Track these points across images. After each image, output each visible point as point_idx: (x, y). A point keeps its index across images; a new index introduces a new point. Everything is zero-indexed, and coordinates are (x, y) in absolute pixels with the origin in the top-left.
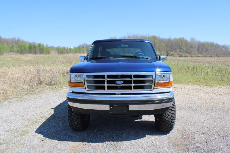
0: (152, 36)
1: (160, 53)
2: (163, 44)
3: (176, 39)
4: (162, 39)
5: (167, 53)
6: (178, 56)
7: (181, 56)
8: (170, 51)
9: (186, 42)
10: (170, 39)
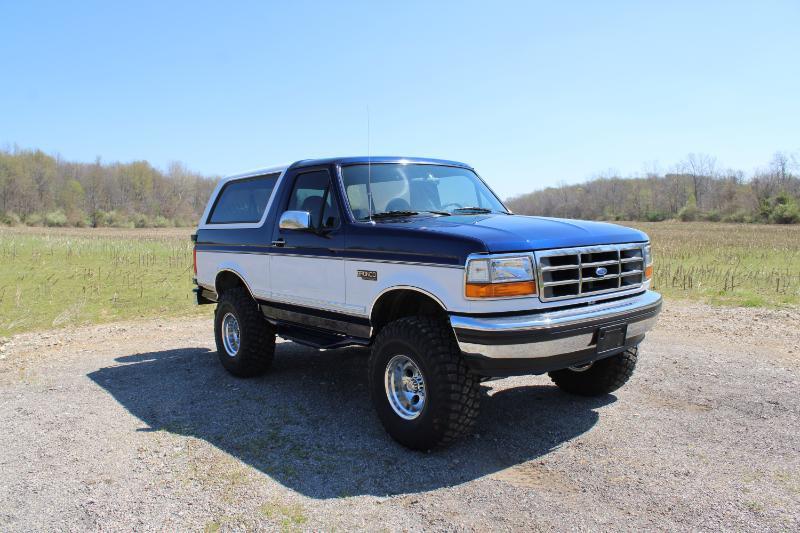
0: (31, 155)
1: (66, 214)
2: (75, 183)
3: (118, 164)
4: (69, 164)
5: (94, 216)
6: (132, 224)
7: (141, 225)
8: (101, 207)
9: (157, 179)
10: (98, 164)
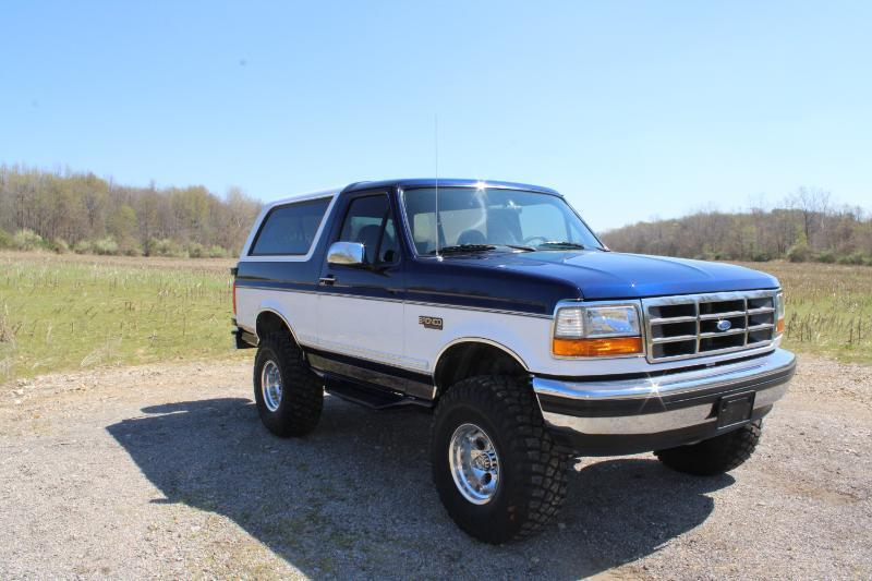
0: (82, 178)
1: (117, 242)
2: (126, 209)
3: (174, 189)
4: (121, 189)
5: (146, 244)
6: (187, 254)
7: (196, 255)
8: (154, 235)
9: (214, 206)
10: (152, 189)
